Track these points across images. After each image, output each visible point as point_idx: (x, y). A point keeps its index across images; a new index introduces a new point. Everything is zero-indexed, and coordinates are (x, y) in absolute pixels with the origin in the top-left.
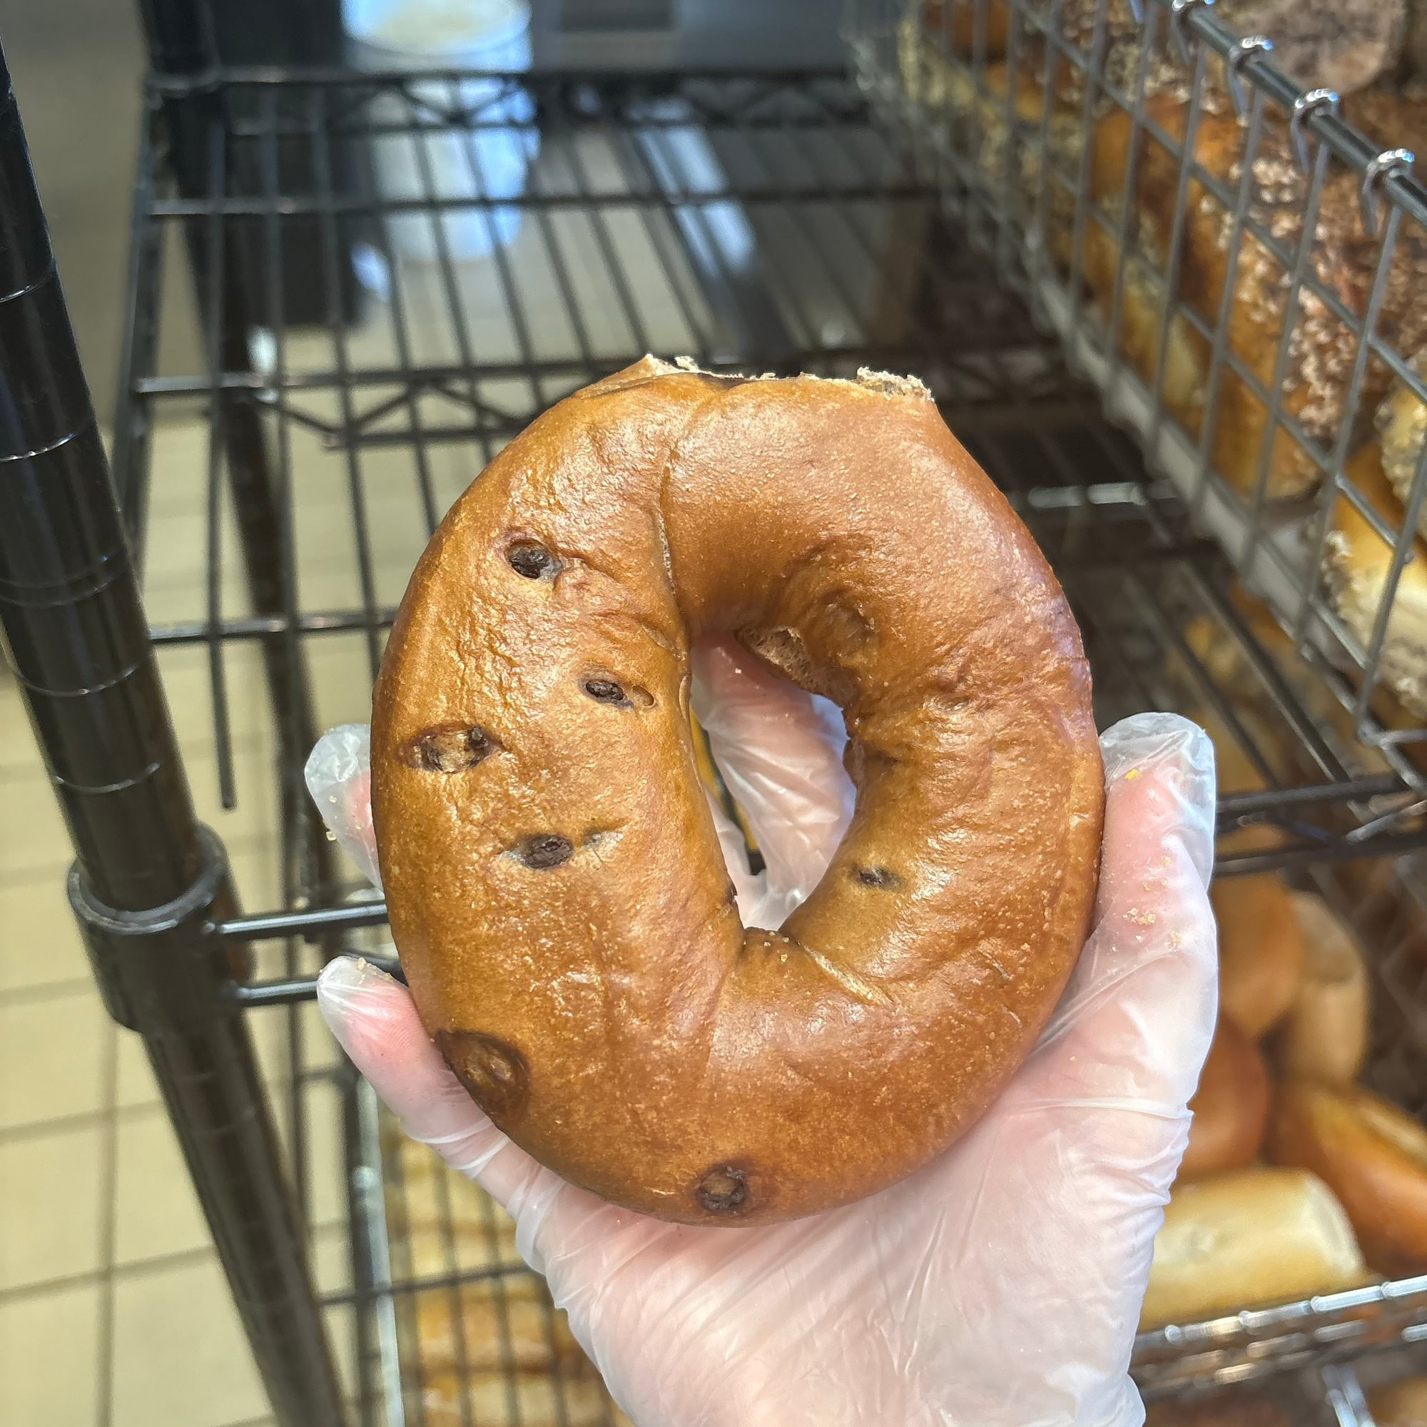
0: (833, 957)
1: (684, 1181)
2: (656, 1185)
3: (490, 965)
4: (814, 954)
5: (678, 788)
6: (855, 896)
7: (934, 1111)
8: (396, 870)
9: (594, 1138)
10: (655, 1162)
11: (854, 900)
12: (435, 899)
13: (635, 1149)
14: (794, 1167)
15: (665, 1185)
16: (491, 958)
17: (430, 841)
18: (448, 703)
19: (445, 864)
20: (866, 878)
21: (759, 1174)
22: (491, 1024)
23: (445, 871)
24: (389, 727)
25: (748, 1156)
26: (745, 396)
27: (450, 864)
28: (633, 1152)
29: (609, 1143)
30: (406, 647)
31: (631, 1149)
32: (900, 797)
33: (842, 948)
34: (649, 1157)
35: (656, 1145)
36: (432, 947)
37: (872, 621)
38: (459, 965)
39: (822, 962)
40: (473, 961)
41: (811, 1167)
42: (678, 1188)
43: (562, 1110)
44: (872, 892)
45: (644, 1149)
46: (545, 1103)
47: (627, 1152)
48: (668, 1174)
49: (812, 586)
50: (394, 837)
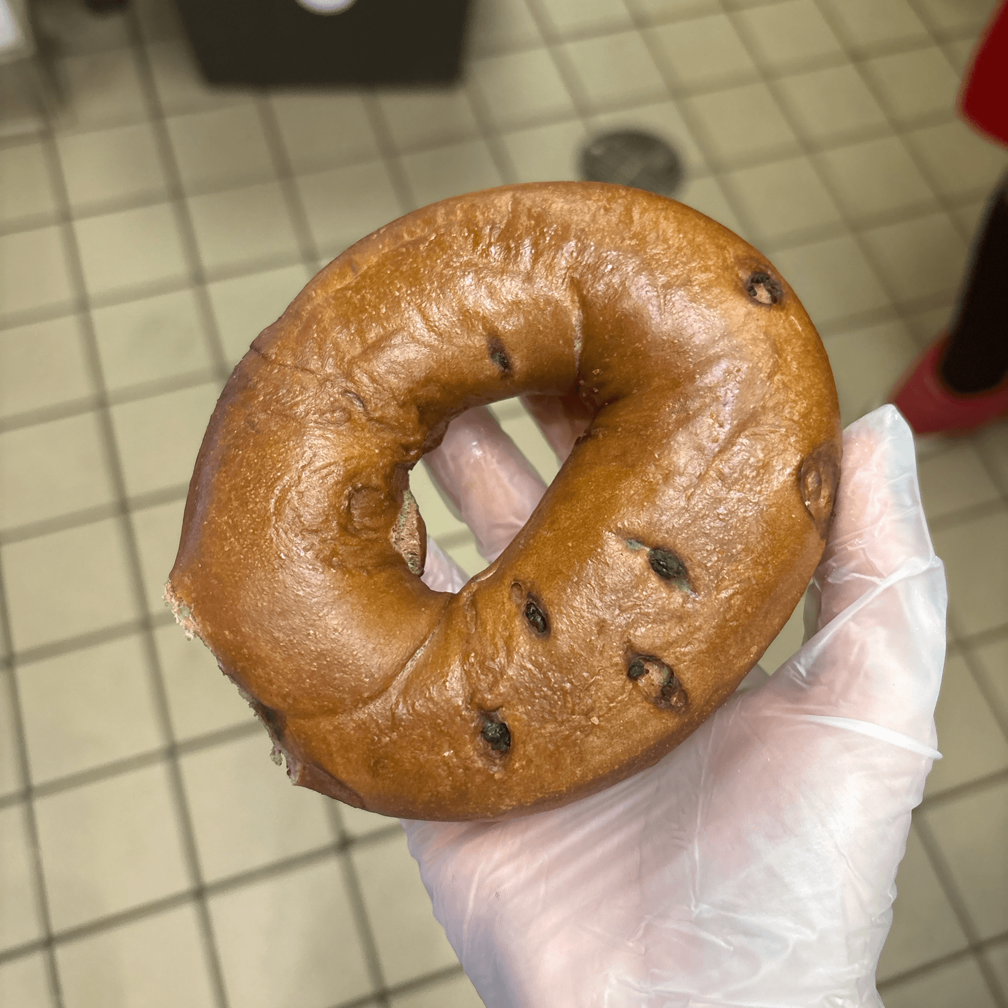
0: (570, 343)
1: (781, 316)
2: (796, 330)
3: (763, 539)
4: (577, 357)
5: (553, 523)
6: (522, 361)
7: (608, 206)
8: (754, 649)
9: (804, 389)
10: (786, 341)
11: (524, 359)
12: (752, 609)
13: (789, 359)
14: (715, 259)
15: (792, 325)
16: (758, 542)
17: (722, 642)
18: (629, 709)
19: (727, 621)
20: (506, 364)
21: (737, 275)
22: (795, 507)
23: (732, 617)
24: (673, 733)
25: (734, 290)
26: (271, 696)
27: (725, 617)
28: (791, 359)
29: (799, 378)
30: (616, 767)
31: (791, 362)
32: (439, 385)
33: (561, 342)
34: (786, 347)
35: (777, 350)
36: (781, 585)
37: (346, 492)
38: (778, 558)
39: (578, 346)
40: (768, 552)
41: (706, 249)
42: (787, 316)
43: (806, 422)
44: (511, 352)
45: (785, 355)
46: (811, 436)
47: (794, 363)
48: (785, 328)
49: (356, 548)
50: (736, 668)
